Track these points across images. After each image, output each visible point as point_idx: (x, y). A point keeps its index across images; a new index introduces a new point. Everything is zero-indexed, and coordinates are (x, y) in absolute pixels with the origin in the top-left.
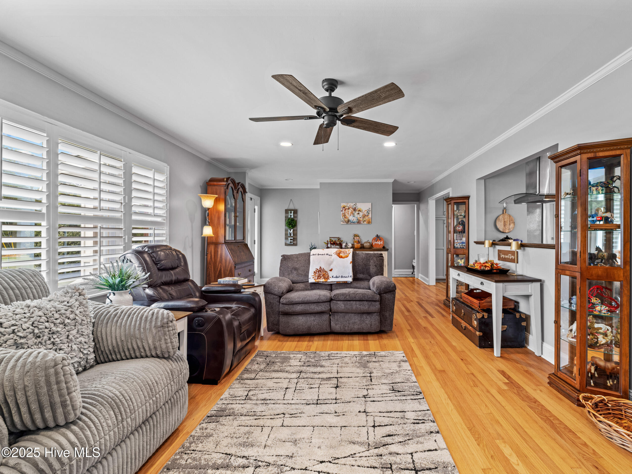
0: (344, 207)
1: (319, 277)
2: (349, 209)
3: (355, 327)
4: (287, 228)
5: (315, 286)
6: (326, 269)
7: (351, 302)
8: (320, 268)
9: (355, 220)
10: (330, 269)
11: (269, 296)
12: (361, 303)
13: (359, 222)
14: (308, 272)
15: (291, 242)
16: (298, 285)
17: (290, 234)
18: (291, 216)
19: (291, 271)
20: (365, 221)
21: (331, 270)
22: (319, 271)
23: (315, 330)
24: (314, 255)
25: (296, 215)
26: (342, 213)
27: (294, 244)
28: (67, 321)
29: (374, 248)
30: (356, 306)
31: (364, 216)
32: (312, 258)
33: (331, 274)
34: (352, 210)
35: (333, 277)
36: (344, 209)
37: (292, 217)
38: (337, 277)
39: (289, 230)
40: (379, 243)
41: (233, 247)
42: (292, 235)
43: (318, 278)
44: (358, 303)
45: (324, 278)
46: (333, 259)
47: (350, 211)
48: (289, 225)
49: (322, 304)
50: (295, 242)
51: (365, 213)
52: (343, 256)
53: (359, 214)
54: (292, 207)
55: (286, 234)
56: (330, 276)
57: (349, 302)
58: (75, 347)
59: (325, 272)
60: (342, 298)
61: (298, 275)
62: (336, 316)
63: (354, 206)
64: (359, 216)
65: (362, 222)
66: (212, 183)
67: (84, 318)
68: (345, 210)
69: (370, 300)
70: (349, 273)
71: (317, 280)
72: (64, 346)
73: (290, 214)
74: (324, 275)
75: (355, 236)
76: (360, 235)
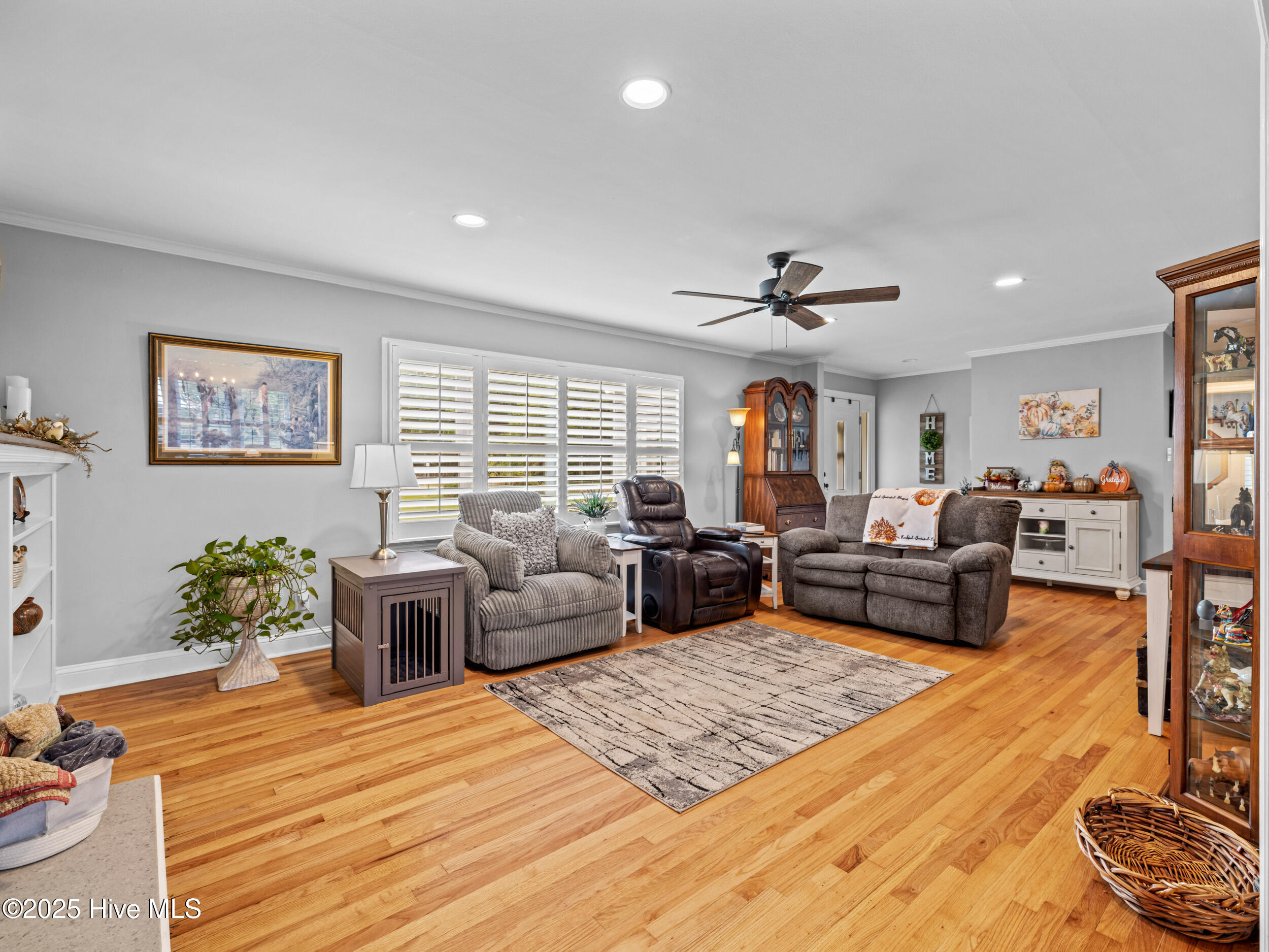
0: (1027, 404)
1: (878, 534)
2: (1038, 406)
3: (904, 622)
4: (924, 449)
5: (873, 547)
6: (892, 523)
7: (899, 579)
8: (883, 519)
9: (1054, 429)
10: (900, 523)
11: (785, 553)
12: (916, 582)
13: (1064, 434)
14: (863, 526)
15: (930, 477)
16: (848, 545)
17: (930, 461)
18: (930, 426)
19: (840, 522)
20: (1080, 430)
21: (901, 525)
22: (880, 525)
23: (841, 613)
24: (876, 497)
25: (941, 424)
26: (1021, 415)
27: (936, 479)
28: (536, 530)
29: (1105, 492)
30: (904, 585)
31: (1079, 420)
32: (872, 502)
33: (900, 532)
34: (1047, 408)
35: (902, 537)
36: (1026, 407)
37: (933, 428)
38: (908, 538)
39: (927, 454)
40: (1116, 480)
41: (779, 481)
42: (933, 463)
43: (876, 537)
44: (910, 581)
45: (887, 538)
46: (908, 507)
47: (1041, 410)
48: (927, 444)
49: (851, 574)
50: (940, 477)
51: (1083, 413)
52: (925, 502)
53: (1064, 415)
54: (933, 409)
55: (922, 462)
56: (899, 534)
57: (895, 578)
58: (540, 551)
59: (890, 527)
60: (884, 569)
61: (849, 528)
62: (874, 599)
63: (1053, 399)
64: (1063, 421)
65: (1073, 434)
66: (753, 390)
67: (549, 531)
68: (1029, 409)
69: (934, 581)
70: (930, 533)
71: (874, 540)
72: (533, 549)
73: (928, 423)
74: (887, 531)
75: (1055, 464)
76: (1067, 462)
